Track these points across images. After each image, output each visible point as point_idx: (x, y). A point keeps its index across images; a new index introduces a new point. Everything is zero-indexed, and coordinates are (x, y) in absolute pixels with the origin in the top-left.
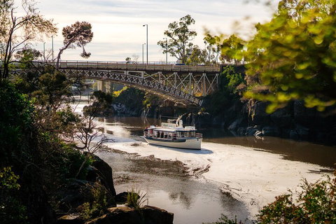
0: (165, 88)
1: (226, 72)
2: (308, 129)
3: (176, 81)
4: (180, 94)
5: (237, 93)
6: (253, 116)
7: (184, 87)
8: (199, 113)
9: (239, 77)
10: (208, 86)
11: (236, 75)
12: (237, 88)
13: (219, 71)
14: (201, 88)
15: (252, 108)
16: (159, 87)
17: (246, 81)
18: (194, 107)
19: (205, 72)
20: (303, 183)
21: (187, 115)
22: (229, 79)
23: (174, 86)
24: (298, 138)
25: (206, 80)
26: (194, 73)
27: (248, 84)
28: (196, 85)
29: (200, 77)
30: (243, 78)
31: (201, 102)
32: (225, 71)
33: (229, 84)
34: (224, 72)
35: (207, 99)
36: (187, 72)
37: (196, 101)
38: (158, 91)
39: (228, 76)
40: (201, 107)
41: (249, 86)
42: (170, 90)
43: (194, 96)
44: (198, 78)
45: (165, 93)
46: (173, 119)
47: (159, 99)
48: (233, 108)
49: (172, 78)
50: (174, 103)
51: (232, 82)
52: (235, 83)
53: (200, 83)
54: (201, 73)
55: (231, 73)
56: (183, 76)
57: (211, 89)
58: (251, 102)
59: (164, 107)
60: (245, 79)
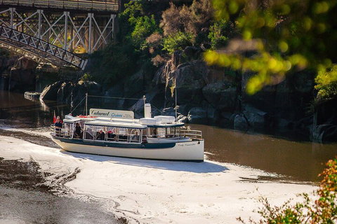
0: (21, 37)
1: (129, 13)
2: (264, 114)
3: (40, 26)
4: (47, 48)
5: (147, 49)
6: (172, 88)
7: (54, 37)
8: (80, 83)
9: (150, 22)
10: (96, 35)
11: (146, 18)
12: (148, 41)
13: (116, 9)
14: (84, 39)
15: (171, 75)
16: (11, 34)
17: (162, 29)
18: (71, 72)
19: (92, 11)
20: (262, 206)
21: (59, 86)
22: (134, 25)
23: (38, 35)
24: (247, 128)
25: (94, 25)
26: (74, 12)
27: (165, 33)
28: (76, 33)
29: (83, 20)
30: (158, 23)
31: (84, 64)
32: (127, 10)
33: (134, 34)
34: (125, 12)
35: (94, 59)
36: (61, 11)
37: (76, 61)
38: (9, 42)
39: (131, 19)
40: (85, 71)
41: (167, 37)
42: (29, 40)
43: (72, 52)
44: (79, 22)
45: (20, 45)
46: (34, 91)
47: (10, 56)
48: (140, 75)
49: (34, 20)
50: (37, 64)
51: (138, 31)
52: (143, 33)
53: (83, 29)
54: (85, 12)
55: (137, 14)
56: (54, 16)
57: (101, 40)
58: (170, 65)
59: (19, 71)
60: (161, 24)
